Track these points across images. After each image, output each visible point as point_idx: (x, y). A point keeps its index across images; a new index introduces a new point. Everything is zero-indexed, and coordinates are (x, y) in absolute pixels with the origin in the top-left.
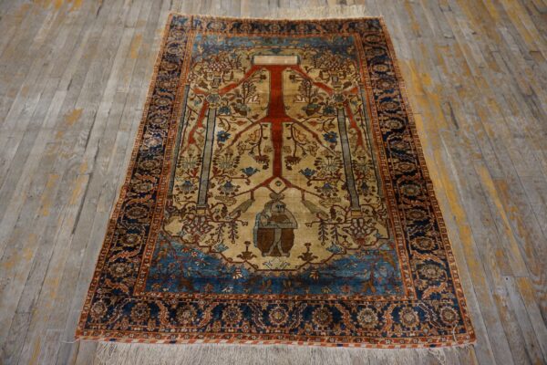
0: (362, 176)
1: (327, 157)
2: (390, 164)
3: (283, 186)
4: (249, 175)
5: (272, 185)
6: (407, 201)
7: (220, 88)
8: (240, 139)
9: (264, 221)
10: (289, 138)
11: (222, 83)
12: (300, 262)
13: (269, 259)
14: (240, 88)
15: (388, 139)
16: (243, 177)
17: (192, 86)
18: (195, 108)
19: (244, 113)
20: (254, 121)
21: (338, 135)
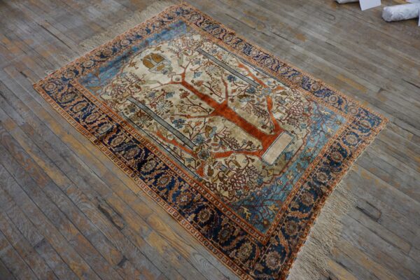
0: (139, 115)
1: (169, 111)
2: (129, 135)
3: (174, 80)
4: (195, 73)
5: (180, 77)
6: (103, 121)
7: (274, 99)
8: (222, 83)
9: (165, 63)
10: (200, 104)
11: (277, 103)
12: (134, 61)
13: (148, 53)
15: (144, 152)
16: (197, 70)
18: (266, 80)
19: (241, 97)
21: (176, 128)
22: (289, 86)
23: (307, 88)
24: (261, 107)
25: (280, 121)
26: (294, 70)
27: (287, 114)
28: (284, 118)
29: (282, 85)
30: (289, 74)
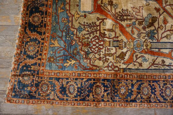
7: (125, 40)
11: (119, 39)
14: (124, 23)
17: (124, 66)
18: (150, 61)
19: (154, 20)
20: (162, 11)
22: (124, 70)
23: (106, 83)
24: (129, 22)
25: (103, 19)
26: (134, 101)
27: (102, 31)
28: (102, 26)
29: (131, 66)
30: (136, 87)
